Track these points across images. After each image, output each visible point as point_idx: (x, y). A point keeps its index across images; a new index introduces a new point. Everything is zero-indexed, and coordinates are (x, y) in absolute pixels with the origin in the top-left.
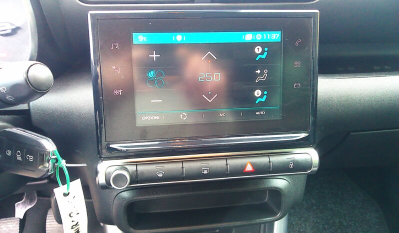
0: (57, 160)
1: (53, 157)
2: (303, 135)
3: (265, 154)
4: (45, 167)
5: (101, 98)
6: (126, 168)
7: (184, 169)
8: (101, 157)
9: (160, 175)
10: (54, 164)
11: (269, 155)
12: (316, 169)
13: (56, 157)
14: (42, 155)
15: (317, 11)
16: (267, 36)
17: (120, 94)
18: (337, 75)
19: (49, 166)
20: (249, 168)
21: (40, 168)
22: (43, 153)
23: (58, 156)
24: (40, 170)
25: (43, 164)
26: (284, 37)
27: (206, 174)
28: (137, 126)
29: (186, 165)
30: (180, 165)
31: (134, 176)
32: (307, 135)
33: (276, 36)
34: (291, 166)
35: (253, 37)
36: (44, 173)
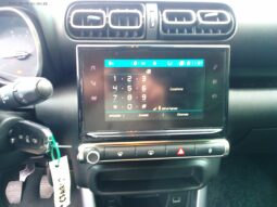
0: (52, 143)
1: (50, 141)
2: (219, 130)
6: (98, 150)
8: (81, 141)
10: (50, 145)
12: (227, 154)
15: (228, 46)
16: (194, 63)
20: (181, 152)
21: (41, 148)
22: (43, 138)
23: (53, 140)
25: (43, 145)
26: (205, 63)
27: (151, 155)
29: (138, 149)
30: (134, 148)
31: (103, 154)
32: (222, 130)
33: (201, 63)
34: (210, 151)
35: (184, 63)
36: (43, 151)
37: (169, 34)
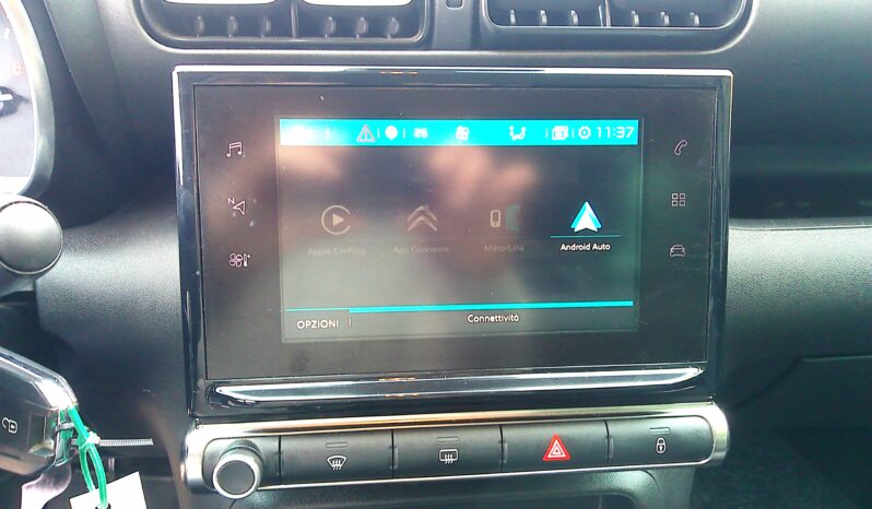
0: (75, 433)
1: (67, 426)
2: (691, 372)
3: (597, 416)
4: (46, 450)
5: (198, 273)
6: (254, 446)
7: (396, 451)
8: (193, 417)
9: (337, 465)
10: (69, 443)
11: (605, 419)
12: (722, 454)
13: (72, 425)
14: (38, 421)
15: (727, 73)
16: (605, 131)
17: (245, 264)
18: (772, 221)
19: (56, 446)
20: (557, 452)
21: (32, 451)
22: (40, 415)
23: (77, 422)
24: (32, 455)
25: (40, 441)
26: (644, 133)
27: (449, 465)
28: (283, 341)
29: (401, 440)
30: (386, 440)
31: (272, 465)
32: (701, 371)
33: (627, 132)
34: (661, 447)
35: (570, 133)
36: (43, 465)
37: (513, 26)
